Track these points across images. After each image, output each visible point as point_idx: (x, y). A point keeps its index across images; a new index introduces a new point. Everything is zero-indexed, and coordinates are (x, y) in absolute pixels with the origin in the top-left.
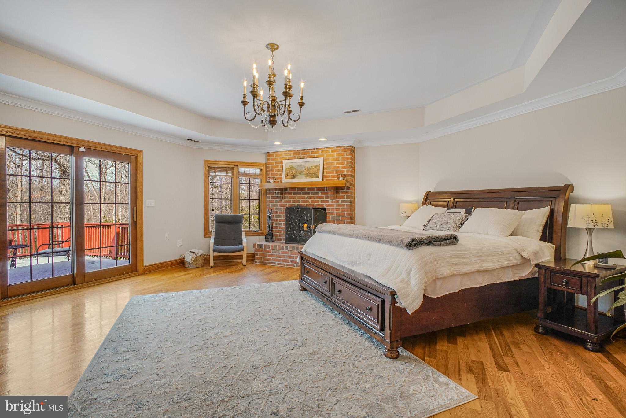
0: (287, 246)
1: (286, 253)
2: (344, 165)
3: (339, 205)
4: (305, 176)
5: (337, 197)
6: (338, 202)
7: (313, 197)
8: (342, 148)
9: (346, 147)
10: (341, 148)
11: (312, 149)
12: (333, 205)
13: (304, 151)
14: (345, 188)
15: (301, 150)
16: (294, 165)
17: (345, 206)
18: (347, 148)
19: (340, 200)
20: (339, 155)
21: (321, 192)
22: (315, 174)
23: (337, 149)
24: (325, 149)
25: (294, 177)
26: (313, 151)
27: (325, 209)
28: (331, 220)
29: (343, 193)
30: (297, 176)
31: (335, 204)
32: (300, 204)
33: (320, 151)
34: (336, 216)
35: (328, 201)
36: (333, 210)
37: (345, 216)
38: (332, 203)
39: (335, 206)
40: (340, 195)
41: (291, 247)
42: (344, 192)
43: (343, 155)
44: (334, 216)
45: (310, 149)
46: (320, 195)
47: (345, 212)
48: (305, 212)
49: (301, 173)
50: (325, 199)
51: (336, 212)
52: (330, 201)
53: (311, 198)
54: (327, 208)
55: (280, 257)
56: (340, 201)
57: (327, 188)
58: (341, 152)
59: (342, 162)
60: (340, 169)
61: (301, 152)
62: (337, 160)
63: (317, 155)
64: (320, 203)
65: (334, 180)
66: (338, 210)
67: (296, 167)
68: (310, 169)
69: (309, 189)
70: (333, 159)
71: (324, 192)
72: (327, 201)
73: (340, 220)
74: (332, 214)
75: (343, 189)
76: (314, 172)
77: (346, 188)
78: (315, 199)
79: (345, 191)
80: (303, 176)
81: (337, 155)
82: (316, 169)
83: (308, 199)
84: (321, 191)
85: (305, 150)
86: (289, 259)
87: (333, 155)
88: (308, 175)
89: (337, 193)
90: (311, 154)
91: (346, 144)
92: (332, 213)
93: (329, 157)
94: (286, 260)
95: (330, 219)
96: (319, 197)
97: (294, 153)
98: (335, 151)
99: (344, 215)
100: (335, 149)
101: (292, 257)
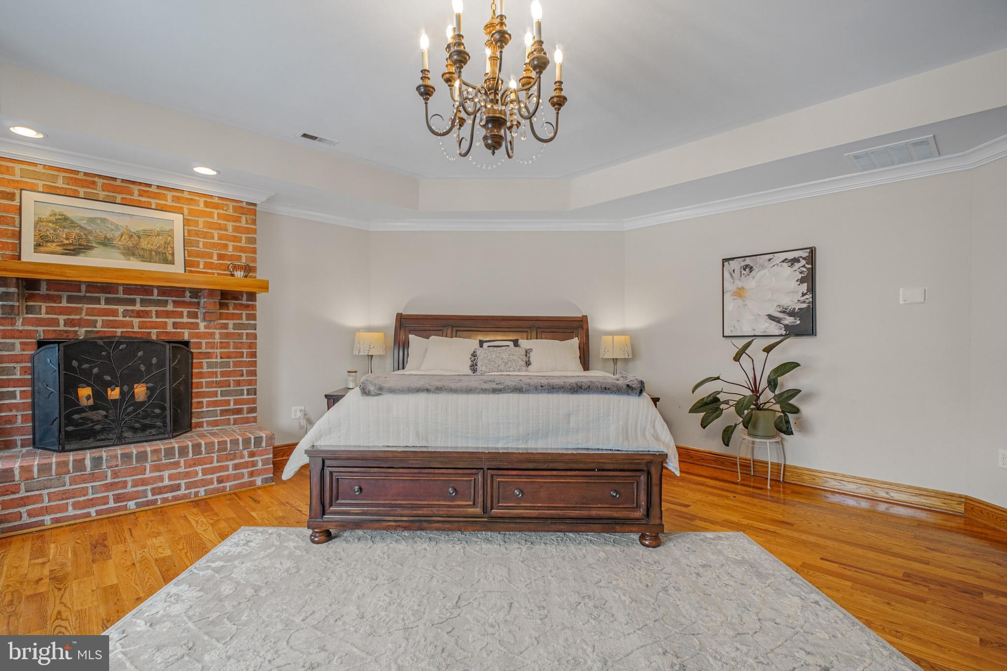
0: (101, 458)
1: (93, 477)
2: (239, 244)
3: (228, 335)
4: (123, 254)
5: (221, 316)
6: (225, 326)
7: (147, 312)
8: (235, 204)
9: (244, 205)
10: (231, 204)
11: (140, 184)
12: (212, 335)
13: (112, 182)
14: (242, 296)
15: (99, 176)
16: (71, 214)
17: (245, 337)
18: (248, 207)
19: (231, 323)
20: (228, 218)
21: (174, 302)
22: (157, 253)
23: (221, 202)
24: (186, 195)
25: (78, 248)
26: (144, 191)
27: (186, 344)
28: (205, 369)
29: (236, 307)
30: (90, 248)
31: (217, 331)
32: (98, 332)
33: (170, 195)
34: (219, 360)
35: (197, 324)
36: (212, 345)
37: (245, 359)
38: (207, 330)
39: (217, 336)
40: (231, 311)
41: (116, 457)
42: (241, 305)
43: (238, 220)
44: (214, 360)
45: (134, 183)
46: (170, 307)
47: (245, 351)
48: (140, 354)
49: (106, 243)
50: (185, 320)
51: (219, 351)
52: (202, 325)
53: (139, 314)
54: (192, 341)
55: (65, 495)
56: (231, 326)
57: (196, 293)
58: (230, 212)
59: (236, 237)
60: (230, 251)
61: (100, 182)
62: (221, 229)
63: (157, 204)
64: (170, 329)
65: (213, 274)
66: (224, 345)
67: (83, 223)
68: (139, 237)
69: (130, 289)
70: (210, 225)
71: (184, 302)
72: (192, 323)
73: (231, 369)
74: (208, 355)
75: (237, 299)
76: (154, 248)
77: (245, 295)
78: (154, 319)
79: (244, 302)
80: (115, 253)
81: (220, 216)
82: (160, 241)
83: (128, 319)
84: (174, 299)
85: (115, 179)
86: (105, 494)
87: (211, 215)
88: (131, 252)
89: (222, 305)
90: (136, 197)
91: (246, 197)
92: (209, 353)
93: (200, 217)
94: (92, 499)
95: (202, 368)
96: (168, 314)
97: (71, 178)
98: (216, 206)
99: (242, 357)
100: (216, 200)
101: (120, 485)
